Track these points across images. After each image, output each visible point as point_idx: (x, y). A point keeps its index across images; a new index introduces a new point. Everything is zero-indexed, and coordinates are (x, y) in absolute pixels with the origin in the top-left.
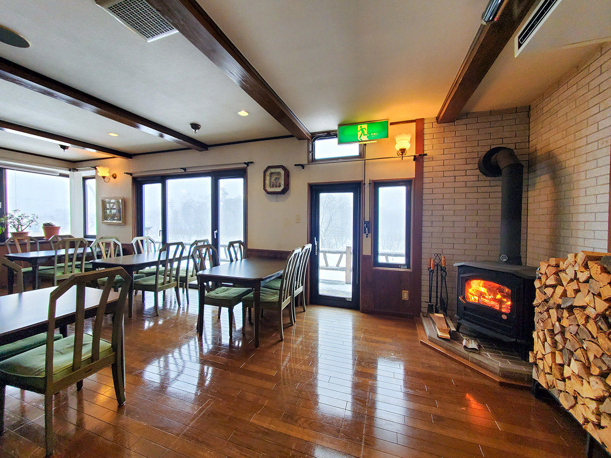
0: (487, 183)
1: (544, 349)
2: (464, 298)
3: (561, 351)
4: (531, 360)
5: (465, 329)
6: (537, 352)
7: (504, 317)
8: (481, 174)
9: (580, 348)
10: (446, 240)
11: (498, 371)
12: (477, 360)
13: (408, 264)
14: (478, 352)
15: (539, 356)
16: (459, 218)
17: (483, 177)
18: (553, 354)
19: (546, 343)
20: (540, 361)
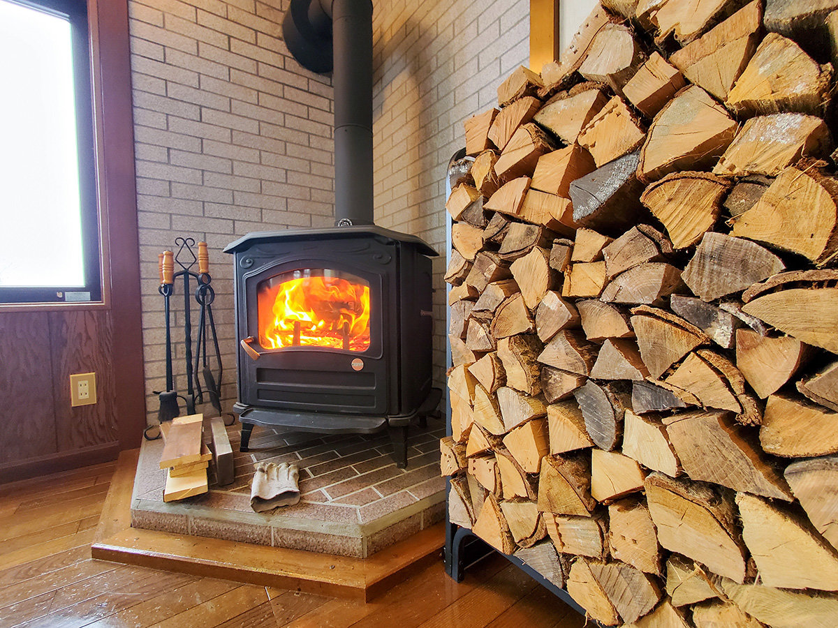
0: (302, 83)
1: (500, 415)
2: (255, 343)
3: (569, 400)
4: (448, 466)
5: (267, 435)
6: (467, 433)
7: (357, 365)
8: (290, 55)
9: (701, 347)
10: (213, 210)
11: (356, 544)
12: (297, 532)
13: (93, 287)
14: (296, 500)
15: (478, 442)
16: (244, 154)
17: (293, 64)
18: (541, 421)
19: (502, 393)
20: (482, 461)
